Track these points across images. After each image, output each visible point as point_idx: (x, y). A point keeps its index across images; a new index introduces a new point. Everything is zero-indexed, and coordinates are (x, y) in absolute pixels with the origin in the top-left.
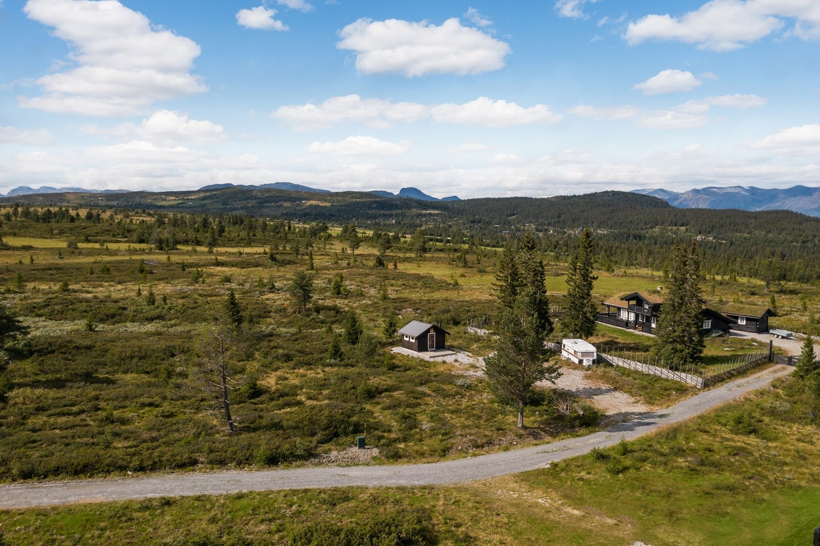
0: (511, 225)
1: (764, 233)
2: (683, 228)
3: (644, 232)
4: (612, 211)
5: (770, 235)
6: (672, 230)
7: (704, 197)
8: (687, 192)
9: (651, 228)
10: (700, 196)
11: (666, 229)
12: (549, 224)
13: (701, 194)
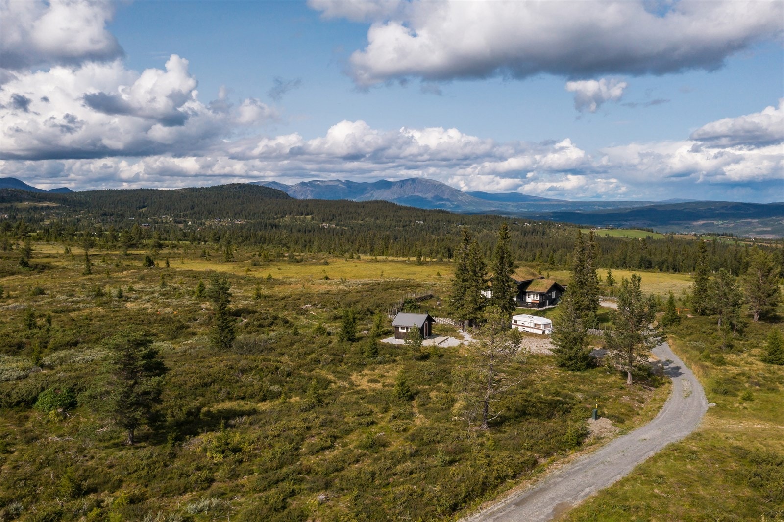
0: (147, 218)
1: (373, 220)
2: (309, 217)
3: (277, 221)
4: (243, 203)
5: (378, 222)
6: (300, 219)
7: (311, 188)
8: (296, 185)
9: (282, 217)
10: (308, 188)
11: (295, 219)
12: (185, 216)
13: (308, 186)
